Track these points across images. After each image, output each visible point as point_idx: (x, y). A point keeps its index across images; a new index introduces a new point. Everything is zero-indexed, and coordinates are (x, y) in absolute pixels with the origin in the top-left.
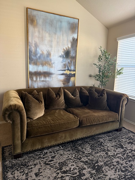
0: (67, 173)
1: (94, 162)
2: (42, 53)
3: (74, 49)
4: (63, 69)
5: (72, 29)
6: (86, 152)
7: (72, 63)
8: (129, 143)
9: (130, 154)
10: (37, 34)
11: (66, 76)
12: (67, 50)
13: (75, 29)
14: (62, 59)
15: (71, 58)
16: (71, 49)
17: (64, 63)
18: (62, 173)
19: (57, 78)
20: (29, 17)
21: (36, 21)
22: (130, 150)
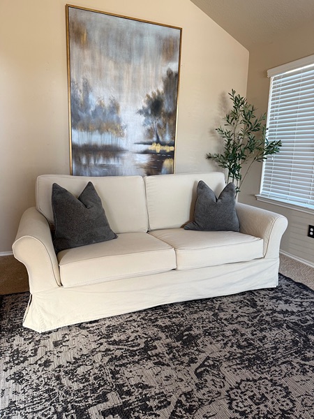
0: (119, 345)
1: (182, 328)
2: (100, 105)
3: (170, 96)
4: (146, 141)
5: (167, 51)
6: (171, 310)
7: (167, 127)
8: (273, 298)
9: (268, 318)
10: (88, 62)
11: (153, 157)
12: (154, 97)
13: (174, 51)
14: (144, 118)
15: (164, 116)
16: (164, 96)
17: (149, 127)
18: (110, 344)
19: (134, 161)
20: (71, 25)
21: (85, 35)
22: (271, 310)
